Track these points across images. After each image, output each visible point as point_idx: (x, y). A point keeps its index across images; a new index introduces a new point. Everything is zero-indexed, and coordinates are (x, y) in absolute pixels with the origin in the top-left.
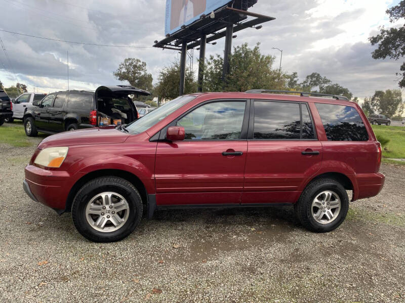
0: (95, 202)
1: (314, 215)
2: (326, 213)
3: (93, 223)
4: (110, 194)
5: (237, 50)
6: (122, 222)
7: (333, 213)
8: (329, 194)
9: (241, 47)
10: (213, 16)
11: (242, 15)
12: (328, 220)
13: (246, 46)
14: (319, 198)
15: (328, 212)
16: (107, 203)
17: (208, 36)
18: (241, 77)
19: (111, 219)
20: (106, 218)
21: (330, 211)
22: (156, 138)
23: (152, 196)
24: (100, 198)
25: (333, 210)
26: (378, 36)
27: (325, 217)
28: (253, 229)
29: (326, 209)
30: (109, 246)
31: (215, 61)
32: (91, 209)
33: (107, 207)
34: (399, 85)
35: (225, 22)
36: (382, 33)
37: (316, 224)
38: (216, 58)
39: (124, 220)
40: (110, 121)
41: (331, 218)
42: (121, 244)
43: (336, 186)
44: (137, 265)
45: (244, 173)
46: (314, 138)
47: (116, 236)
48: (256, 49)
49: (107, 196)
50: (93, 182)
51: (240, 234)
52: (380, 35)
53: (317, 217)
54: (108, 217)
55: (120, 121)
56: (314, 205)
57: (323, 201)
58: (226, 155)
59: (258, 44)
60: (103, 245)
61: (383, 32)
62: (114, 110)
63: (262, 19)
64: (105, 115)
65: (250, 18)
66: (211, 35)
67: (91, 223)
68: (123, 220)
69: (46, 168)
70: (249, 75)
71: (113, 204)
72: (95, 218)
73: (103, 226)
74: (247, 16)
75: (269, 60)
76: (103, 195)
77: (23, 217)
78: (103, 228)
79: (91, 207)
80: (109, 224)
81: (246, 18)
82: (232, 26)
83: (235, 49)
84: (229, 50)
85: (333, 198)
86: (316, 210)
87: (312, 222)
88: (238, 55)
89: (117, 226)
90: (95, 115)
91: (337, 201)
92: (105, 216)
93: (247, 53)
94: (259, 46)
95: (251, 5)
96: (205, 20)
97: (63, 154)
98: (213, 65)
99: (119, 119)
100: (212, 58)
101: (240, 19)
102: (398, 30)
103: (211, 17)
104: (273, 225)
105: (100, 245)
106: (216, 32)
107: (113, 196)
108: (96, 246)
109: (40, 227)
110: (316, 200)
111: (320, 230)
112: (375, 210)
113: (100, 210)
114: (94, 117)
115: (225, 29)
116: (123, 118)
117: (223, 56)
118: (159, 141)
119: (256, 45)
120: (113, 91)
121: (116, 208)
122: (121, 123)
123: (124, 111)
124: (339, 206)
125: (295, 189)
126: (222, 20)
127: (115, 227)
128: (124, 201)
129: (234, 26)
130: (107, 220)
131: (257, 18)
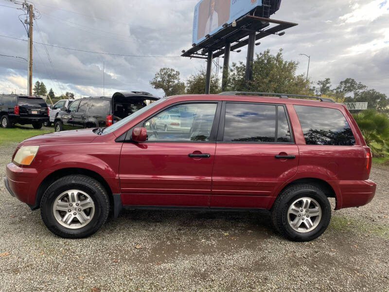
0: (62, 199)
1: (291, 223)
3: (60, 219)
4: (76, 192)
5: (260, 56)
6: (85, 220)
7: (313, 222)
8: (307, 201)
9: (263, 53)
10: (234, 25)
11: (264, 23)
12: (307, 228)
13: (268, 52)
14: (296, 205)
15: (307, 220)
16: (74, 201)
17: (232, 44)
18: (263, 83)
19: (78, 216)
21: (309, 219)
22: (122, 138)
23: (117, 196)
24: (67, 196)
25: (313, 219)
27: (303, 226)
28: (225, 234)
29: (305, 217)
30: (74, 242)
31: (237, 68)
32: (58, 205)
33: (74, 204)
35: (247, 30)
37: (292, 233)
38: (238, 65)
41: (311, 226)
42: (85, 241)
43: (315, 193)
45: (212, 175)
47: (81, 233)
49: (73, 194)
51: (209, 239)
53: (295, 225)
54: (75, 214)
56: (290, 211)
57: (301, 208)
58: (193, 157)
59: (281, 50)
60: (69, 240)
63: (284, 26)
65: (272, 25)
66: (235, 43)
68: (89, 218)
69: (20, 166)
70: (270, 81)
71: (79, 202)
72: (62, 214)
73: (69, 222)
74: (270, 23)
75: (292, 66)
78: (70, 224)
80: (75, 221)
81: (268, 25)
82: (254, 33)
83: (258, 56)
84: (251, 57)
85: (312, 205)
86: (293, 217)
87: (287, 230)
88: (260, 62)
89: (83, 223)
91: (317, 208)
92: (72, 213)
93: (269, 60)
94: (282, 52)
95: (273, 12)
96: (228, 29)
97: (34, 153)
98: (236, 72)
100: (234, 65)
101: (262, 26)
103: (233, 26)
104: (250, 231)
105: (65, 240)
106: (240, 40)
107: (80, 194)
108: (61, 241)
109: (21, 221)
110: (293, 206)
111: (298, 239)
112: (374, 221)
113: (67, 207)
114: (110, 121)
115: (248, 37)
118: (125, 142)
119: (279, 51)
120: (126, 96)
124: (319, 214)
125: (268, 194)
126: (244, 28)
127: (81, 224)
129: (257, 33)
130: (73, 216)
131: (278, 25)
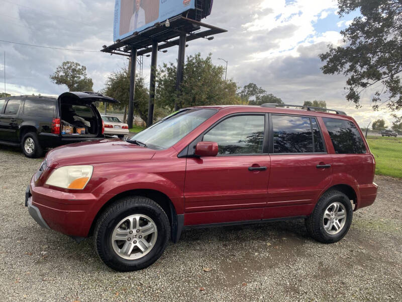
0: (121, 227)
1: (325, 227)
2: (334, 224)
4: (137, 217)
5: (190, 59)
6: (150, 247)
7: (340, 223)
8: (337, 205)
9: (194, 56)
10: (168, 24)
11: (195, 26)
12: (336, 230)
13: (199, 55)
14: (329, 210)
15: (336, 223)
16: (135, 227)
17: (159, 44)
18: (196, 86)
19: (138, 245)
20: (132, 243)
21: (337, 221)
22: (185, 153)
23: (181, 216)
24: (128, 222)
25: (340, 221)
26: (327, 53)
27: (334, 228)
28: (268, 244)
29: (334, 220)
30: (136, 275)
31: (168, 69)
32: (117, 234)
33: (134, 231)
34: (346, 99)
35: (178, 31)
36: (330, 51)
37: (327, 236)
38: (169, 66)
39: (151, 245)
40: (72, 129)
41: (339, 228)
42: (150, 272)
43: (343, 197)
44: (179, 295)
45: (267, 188)
46: (323, 151)
47: (143, 264)
48: (208, 59)
49: (135, 219)
50: (121, 204)
52: (329, 52)
53: (328, 228)
54: (135, 242)
55: (84, 129)
56: (325, 216)
57: (332, 212)
59: (210, 54)
60: (131, 274)
61: (332, 50)
62: (76, 118)
63: (215, 31)
64: (67, 123)
65: (203, 29)
66: (162, 43)
67: (118, 251)
71: (140, 228)
72: (121, 244)
73: (129, 252)
74: (201, 27)
75: (220, 70)
76: (131, 218)
77: (18, 246)
78: (129, 256)
79: (117, 233)
80: (136, 250)
81: (199, 28)
82: (185, 35)
83: (188, 59)
84: (182, 59)
85: (340, 209)
86: (326, 221)
87: (323, 234)
88: (190, 64)
89: (145, 251)
90: (58, 123)
91: (343, 211)
92: (132, 241)
93: (199, 62)
94: (211, 56)
95: (204, 16)
96: (159, 27)
97: (87, 174)
98: (166, 73)
99: (82, 127)
100: (165, 66)
101: (193, 29)
102: (345, 49)
103: (166, 26)
104: (285, 238)
105: (128, 274)
106: (169, 41)
107: (141, 219)
108: (124, 276)
109: (46, 258)
110: (327, 212)
111: (330, 241)
112: (360, 217)
113: (126, 235)
114: (57, 125)
115: (179, 37)
116: (86, 127)
117: (176, 65)
118: (187, 157)
119: (208, 55)
121: (143, 232)
122: (84, 132)
123: (87, 119)
124: (344, 216)
125: (310, 202)
126: (176, 29)
127: (142, 252)
128: (151, 224)
129: (187, 35)
130: (133, 245)
131: (210, 29)
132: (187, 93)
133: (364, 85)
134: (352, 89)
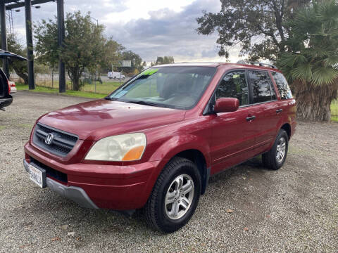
2: (280, 154)
4: (182, 177)
5: (69, 16)
9: (74, 13)
12: (281, 158)
13: (79, 13)
16: (180, 187)
18: (80, 42)
20: (177, 203)
22: (206, 111)
23: (209, 170)
24: (175, 184)
25: (283, 151)
26: (202, 17)
28: (244, 178)
33: (179, 191)
36: (205, 16)
39: (190, 200)
41: (283, 156)
48: (88, 17)
53: (278, 158)
56: (277, 149)
57: (280, 146)
58: (248, 120)
59: (89, 13)
67: (169, 214)
71: (183, 187)
76: (177, 179)
79: (168, 197)
86: (277, 152)
87: (276, 163)
91: (284, 144)
100: (44, 22)
113: (173, 197)
117: (55, 21)
121: (185, 190)
124: (285, 147)
127: (185, 209)
128: (190, 181)
132: (71, 50)
133: (230, 44)
134: (222, 48)
